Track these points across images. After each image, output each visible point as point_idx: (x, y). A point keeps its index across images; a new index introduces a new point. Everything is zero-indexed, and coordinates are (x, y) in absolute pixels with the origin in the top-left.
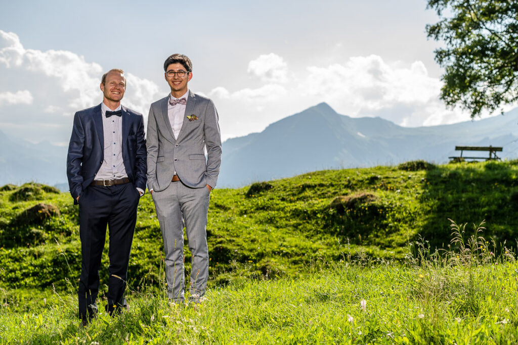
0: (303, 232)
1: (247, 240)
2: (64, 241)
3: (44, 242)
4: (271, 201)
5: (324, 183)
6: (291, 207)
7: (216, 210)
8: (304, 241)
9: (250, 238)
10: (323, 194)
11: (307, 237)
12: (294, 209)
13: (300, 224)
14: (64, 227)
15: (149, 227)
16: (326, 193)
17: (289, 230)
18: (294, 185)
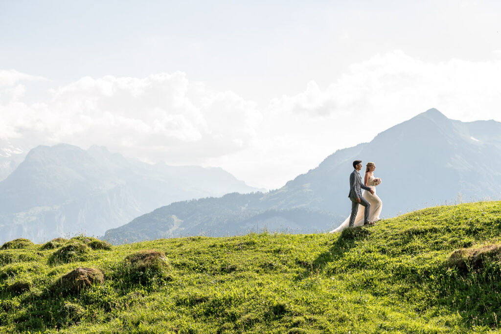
0: (411, 303)
1: (333, 318)
2: (102, 318)
3: (79, 320)
4: (368, 255)
5: (436, 226)
6: (394, 262)
7: (297, 269)
8: (413, 318)
9: (337, 314)
10: (437, 243)
11: (418, 311)
12: (398, 267)
13: (406, 290)
14: (106, 299)
15: (206, 299)
16: (441, 242)
17: (392, 299)
18: (397, 230)
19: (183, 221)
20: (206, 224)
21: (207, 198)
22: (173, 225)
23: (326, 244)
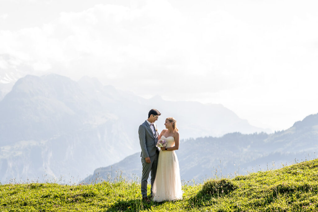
20: (203, 166)
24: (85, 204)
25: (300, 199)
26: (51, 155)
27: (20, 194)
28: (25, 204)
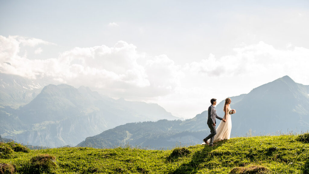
5: (230, 151)
16: (230, 162)
19: (132, 135)
20: (146, 137)
21: (148, 122)
22: (127, 137)
23: (162, 158)
24: (112, 159)
25: (225, 159)
26: (62, 129)
27: (75, 153)
28: (80, 159)
